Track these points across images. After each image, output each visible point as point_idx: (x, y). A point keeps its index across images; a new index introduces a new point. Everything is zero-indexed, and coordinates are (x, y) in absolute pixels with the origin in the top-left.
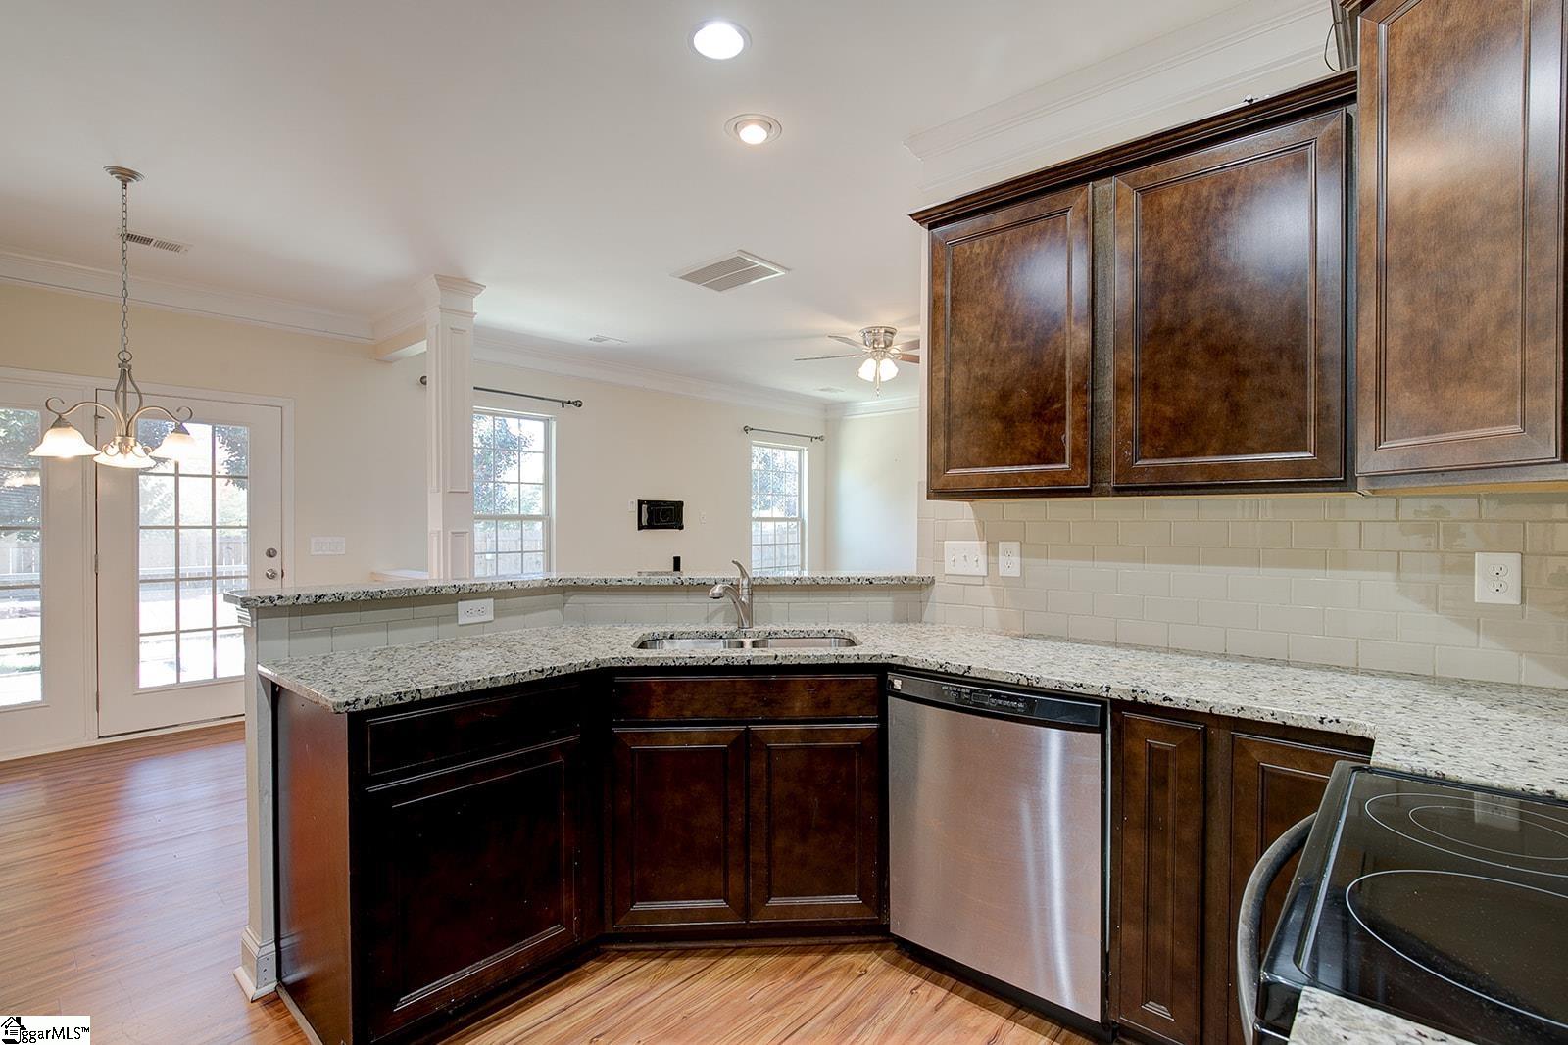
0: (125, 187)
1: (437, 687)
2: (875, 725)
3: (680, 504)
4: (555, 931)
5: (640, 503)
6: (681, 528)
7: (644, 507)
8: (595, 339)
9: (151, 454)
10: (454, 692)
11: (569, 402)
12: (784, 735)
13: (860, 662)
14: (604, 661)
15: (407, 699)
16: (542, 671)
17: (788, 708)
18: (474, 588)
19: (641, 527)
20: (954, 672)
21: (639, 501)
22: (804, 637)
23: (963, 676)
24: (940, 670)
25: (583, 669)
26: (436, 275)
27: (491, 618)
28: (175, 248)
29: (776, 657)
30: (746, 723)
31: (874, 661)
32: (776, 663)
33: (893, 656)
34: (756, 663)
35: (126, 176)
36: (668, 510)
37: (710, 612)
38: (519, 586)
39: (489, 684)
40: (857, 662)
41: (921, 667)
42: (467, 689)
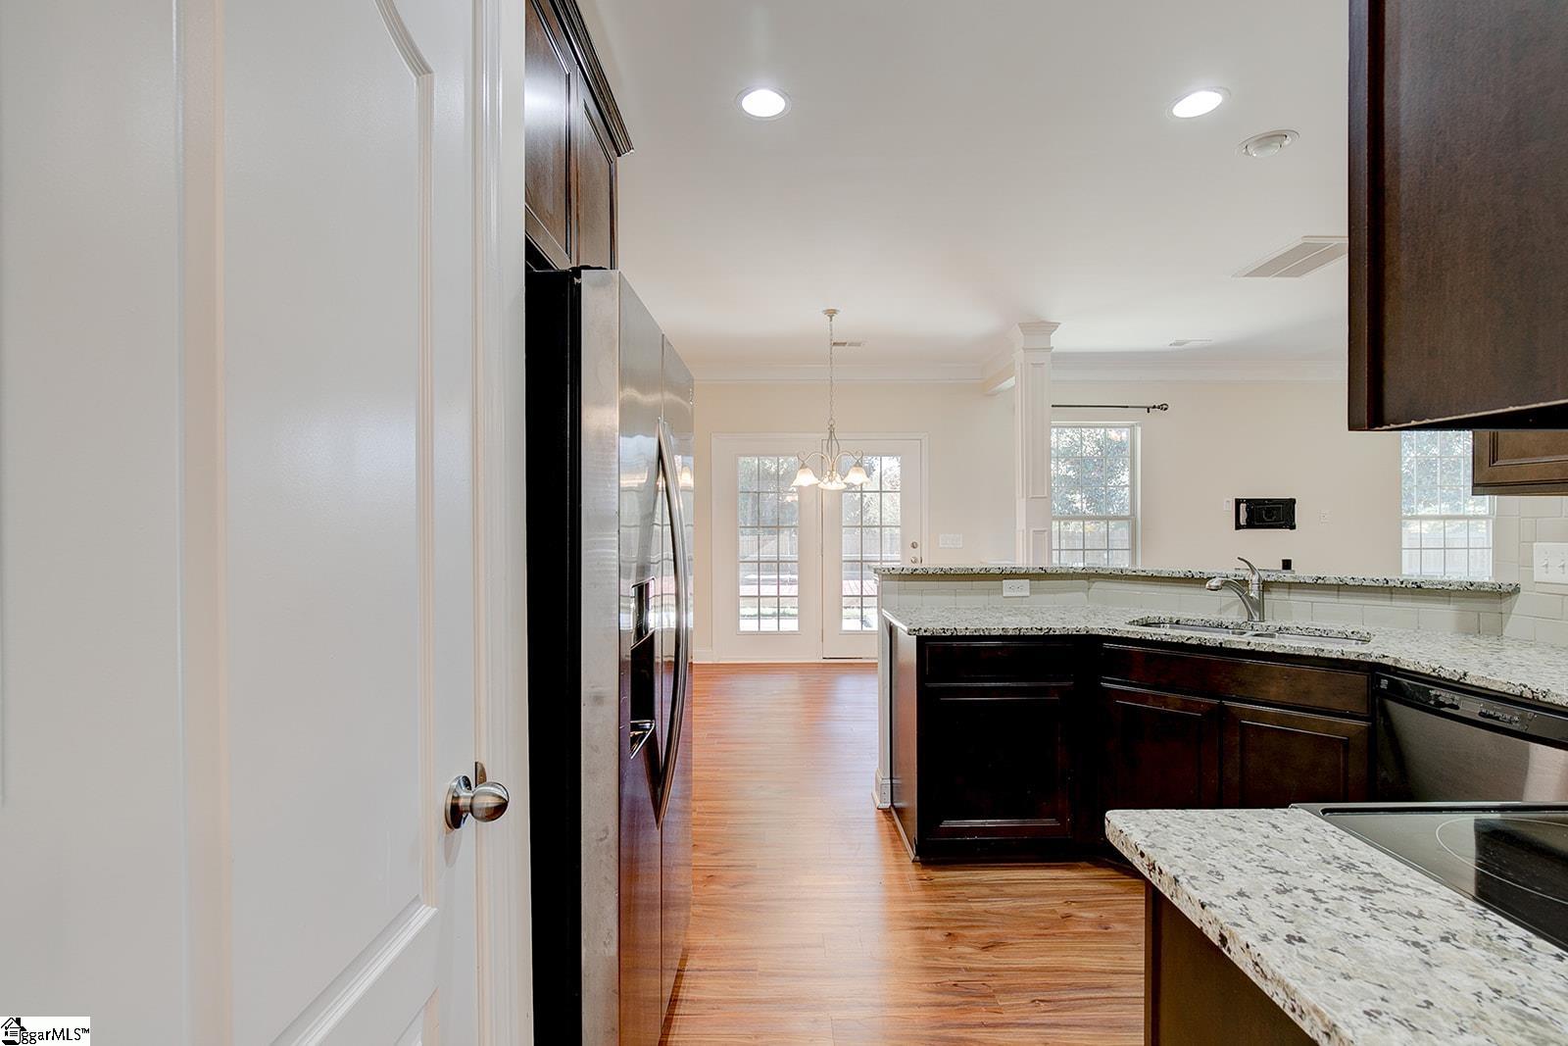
0: (831, 317)
1: (967, 629)
2: (1364, 724)
3: (1293, 501)
4: (1049, 822)
5: (1238, 502)
6: (1293, 527)
7: (1243, 506)
8: (1175, 344)
9: (845, 481)
10: (977, 634)
11: (1154, 407)
12: (1257, 716)
13: (1345, 657)
14: (1093, 629)
15: (949, 633)
16: (1041, 629)
17: (1262, 691)
18: (1014, 571)
19: (1238, 527)
20: (1448, 677)
21: (1236, 500)
22: (1321, 636)
23: (1458, 682)
24: (1433, 674)
25: (1075, 633)
26: (1019, 324)
27: (1028, 594)
28: (859, 345)
29: (1249, 643)
30: (1221, 699)
31: (1361, 658)
32: (1248, 648)
33: (1384, 656)
34: (1229, 646)
35: (831, 313)
36: (1273, 509)
37: (1223, 604)
38: (1049, 571)
39: (1001, 632)
40: (1341, 657)
41: (1413, 669)
42: (987, 633)
